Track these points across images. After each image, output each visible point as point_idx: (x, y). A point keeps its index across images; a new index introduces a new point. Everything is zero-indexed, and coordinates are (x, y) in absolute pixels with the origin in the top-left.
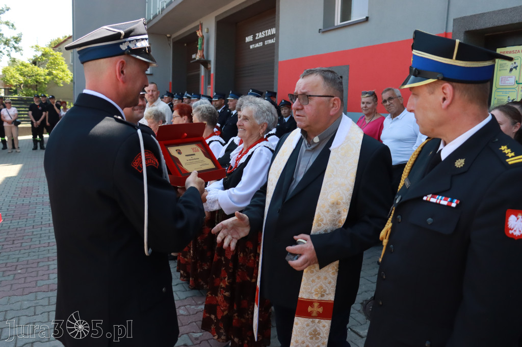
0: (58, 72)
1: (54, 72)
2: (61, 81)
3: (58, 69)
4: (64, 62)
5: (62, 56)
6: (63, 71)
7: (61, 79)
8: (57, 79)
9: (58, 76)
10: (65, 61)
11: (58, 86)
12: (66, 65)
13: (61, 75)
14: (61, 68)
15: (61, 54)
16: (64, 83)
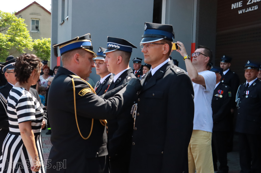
0: (21, 38)
1: (17, 39)
2: (24, 48)
3: (20, 36)
4: (26, 29)
5: (25, 22)
6: (26, 38)
7: (24, 46)
8: (20, 46)
9: (21, 43)
10: (27, 27)
11: (21, 53)
12: (28, 31)
13: (25, 41)
14: (23, 34)
15: (24, 20)
16: (27, 50)
